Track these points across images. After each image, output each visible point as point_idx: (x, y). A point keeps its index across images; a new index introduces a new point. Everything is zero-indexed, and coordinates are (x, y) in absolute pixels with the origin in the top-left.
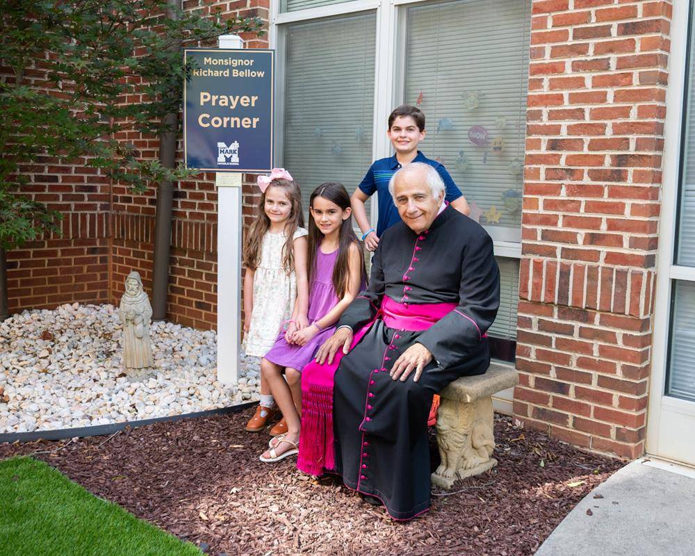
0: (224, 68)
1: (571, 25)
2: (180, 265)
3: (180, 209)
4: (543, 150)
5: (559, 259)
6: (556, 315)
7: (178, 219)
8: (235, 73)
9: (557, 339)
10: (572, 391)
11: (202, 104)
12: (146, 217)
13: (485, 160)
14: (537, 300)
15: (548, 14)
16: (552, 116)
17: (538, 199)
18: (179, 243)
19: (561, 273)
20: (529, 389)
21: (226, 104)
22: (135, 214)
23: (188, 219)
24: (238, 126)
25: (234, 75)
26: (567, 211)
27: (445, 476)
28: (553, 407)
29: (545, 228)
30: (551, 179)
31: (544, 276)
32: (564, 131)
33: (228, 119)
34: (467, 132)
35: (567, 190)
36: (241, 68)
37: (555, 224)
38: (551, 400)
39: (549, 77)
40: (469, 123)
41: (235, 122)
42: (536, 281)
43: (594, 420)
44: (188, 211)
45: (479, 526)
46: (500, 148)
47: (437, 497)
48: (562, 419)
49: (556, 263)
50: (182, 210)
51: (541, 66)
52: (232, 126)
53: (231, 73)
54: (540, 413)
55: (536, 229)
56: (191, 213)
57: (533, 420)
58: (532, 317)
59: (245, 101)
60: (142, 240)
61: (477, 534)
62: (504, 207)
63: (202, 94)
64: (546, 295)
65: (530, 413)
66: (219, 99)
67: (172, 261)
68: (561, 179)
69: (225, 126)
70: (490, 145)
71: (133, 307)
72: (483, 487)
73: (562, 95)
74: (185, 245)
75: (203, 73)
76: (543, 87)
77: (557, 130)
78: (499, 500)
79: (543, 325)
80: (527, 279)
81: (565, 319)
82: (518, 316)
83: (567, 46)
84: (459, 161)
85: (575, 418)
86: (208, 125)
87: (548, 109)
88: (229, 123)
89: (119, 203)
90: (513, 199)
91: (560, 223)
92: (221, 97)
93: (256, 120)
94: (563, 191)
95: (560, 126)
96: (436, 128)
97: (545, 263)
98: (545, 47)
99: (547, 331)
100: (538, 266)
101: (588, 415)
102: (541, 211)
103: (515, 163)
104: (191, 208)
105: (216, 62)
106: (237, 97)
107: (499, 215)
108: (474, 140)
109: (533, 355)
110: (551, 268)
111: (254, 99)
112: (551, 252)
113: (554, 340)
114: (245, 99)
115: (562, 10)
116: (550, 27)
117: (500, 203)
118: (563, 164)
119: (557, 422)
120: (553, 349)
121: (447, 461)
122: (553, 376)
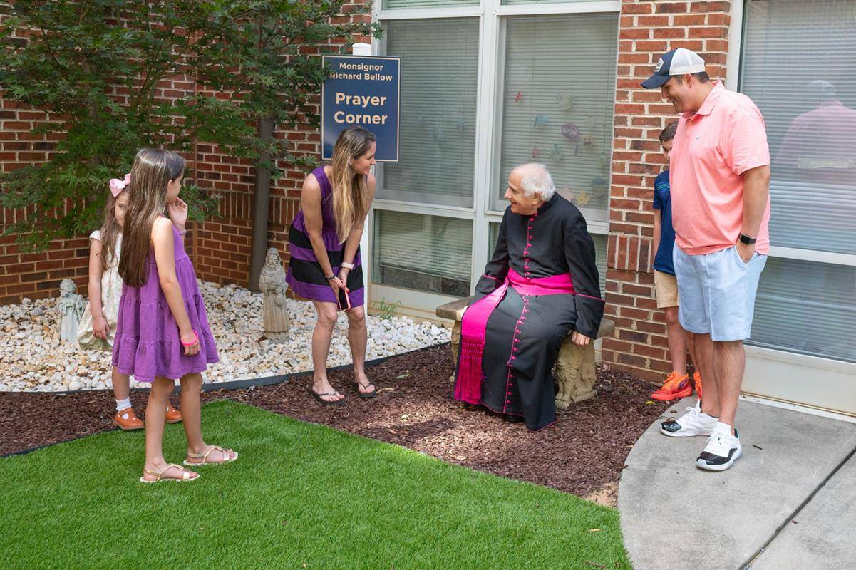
0: (356, 72)
1: (651, 51)
2: (278, 239)
3: (277, 187)
4: (628, 149)
5: (640, 236)
6: (637, 281)
7: (275, 197)
8: (367, 77)
9: (638, 299)
10: (649, 339)
11: (338, 103)
12: (239, 194)
13: (576, 152)
14: (622, 268)
15: (632, 40)
16: (635, 121)
17: (623, 188)
18: (277, 219)
19: (641, 246)
20: (615, 339)
21: (359, 103)
22: (226, 191)
23: (286, 196)
24: (369, 122)
25: (366, 79)
26: (646, 198)
27: (563, 400)
28: (635, 352)
29: (628, 211)
30: (634, 172)
31: (628, 249)
32: (645, 134)
33: (361, 116)
34: (560, 128)
35: (647, 181)
36: (372, 72)
37: (637, 208)
38: (633, 347)
39: (633, 91)
40: (563, 120)
41: (367, 119)
42: (621, 253)
43: (667, 361)
44: (286, 189)
45: (593, 431)
46: (590, 143)
47: (559, 415)
48: (642, 362)
49: (638, 239)
50: (279, 188)
51: (626, 82)
52: (364, 122)
53: (363, 76)
54: (623, 358)
55: (621, 212)
56: (289, 191)
57: (618, 364)
58: (617, 282)
59: (375, 101)
60: (234, 216)
61: (593, 435)
62: (591, 192)
63: (338, 94)
64: (629, 264)
65: (615, 358)
66: (353, 99)
67: (270, 236)
68: (642, 172)
69: (358, 122)
70: (579, 140)
71: (273, 279)
72: (591, 407)
73: (643, 106)
74: (283, 220)
75: (339, 76)
76: (627, 98)
77: (639, 133)
78: (603, 415)
79: (627, 289)
80: (614, 252)
81: (644, 283)
82: (607, 282)
83: (647, 67)
84: (554, 153)
85: (651, 360)
86: (343, 121)
87: (632, 116)
88: (361, 119)
89: (205, 179)
90: (600, 186)
91: (641, 207)
92: (355, 97)
93: (384, 117)
94: (644, 182)
95: (642, 130)
96: (533, 123)
97: (629, 239)
98: (629, 67)
99: (630, 293)
100: (623, 241)
101: (662, 358)
102: (626, 197)
103: (602, 157)
104: (290, 186)
105: (350, 67)
106: (369, 98)
107: (588, 199)
108: (566, 135)
109: (618, 312)
110: (634, 243)
111: (383, 99)
112: (633, 230)
113: (635, 299)
114: (375, 99)
115: (644, 38)
116: (634, 51)
117: (588, 188)
118: (643, 160)
119: (637, 365)
120: (635, 307)
121: (564, 390)
122: (634, 328)
